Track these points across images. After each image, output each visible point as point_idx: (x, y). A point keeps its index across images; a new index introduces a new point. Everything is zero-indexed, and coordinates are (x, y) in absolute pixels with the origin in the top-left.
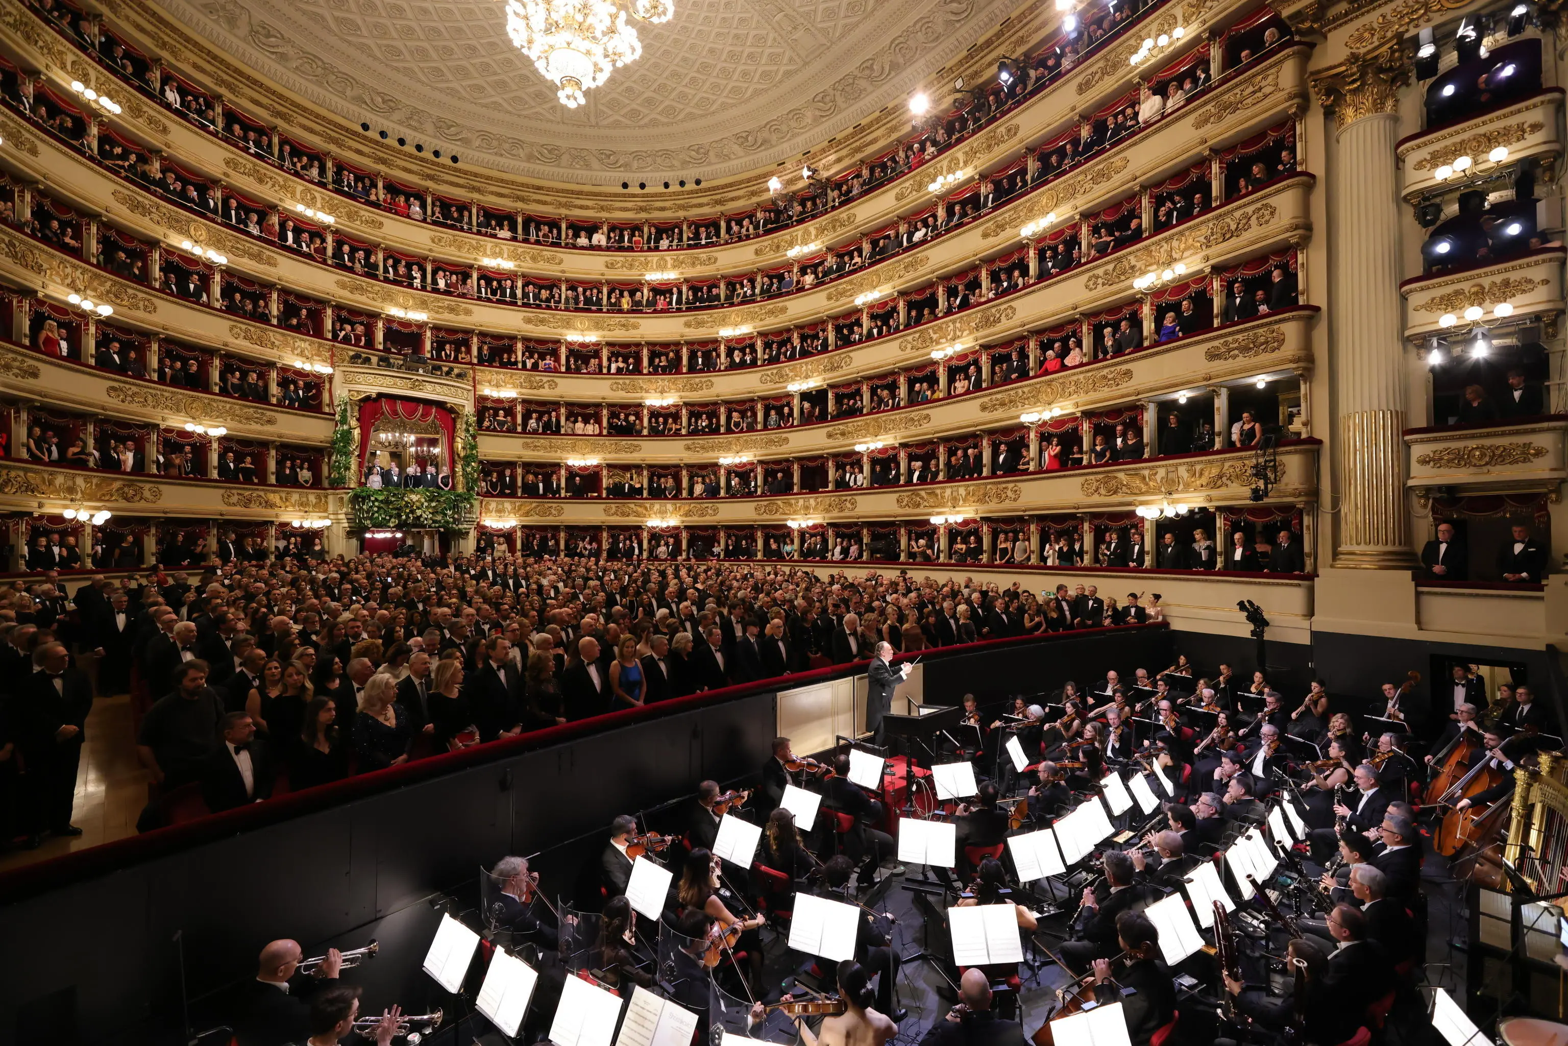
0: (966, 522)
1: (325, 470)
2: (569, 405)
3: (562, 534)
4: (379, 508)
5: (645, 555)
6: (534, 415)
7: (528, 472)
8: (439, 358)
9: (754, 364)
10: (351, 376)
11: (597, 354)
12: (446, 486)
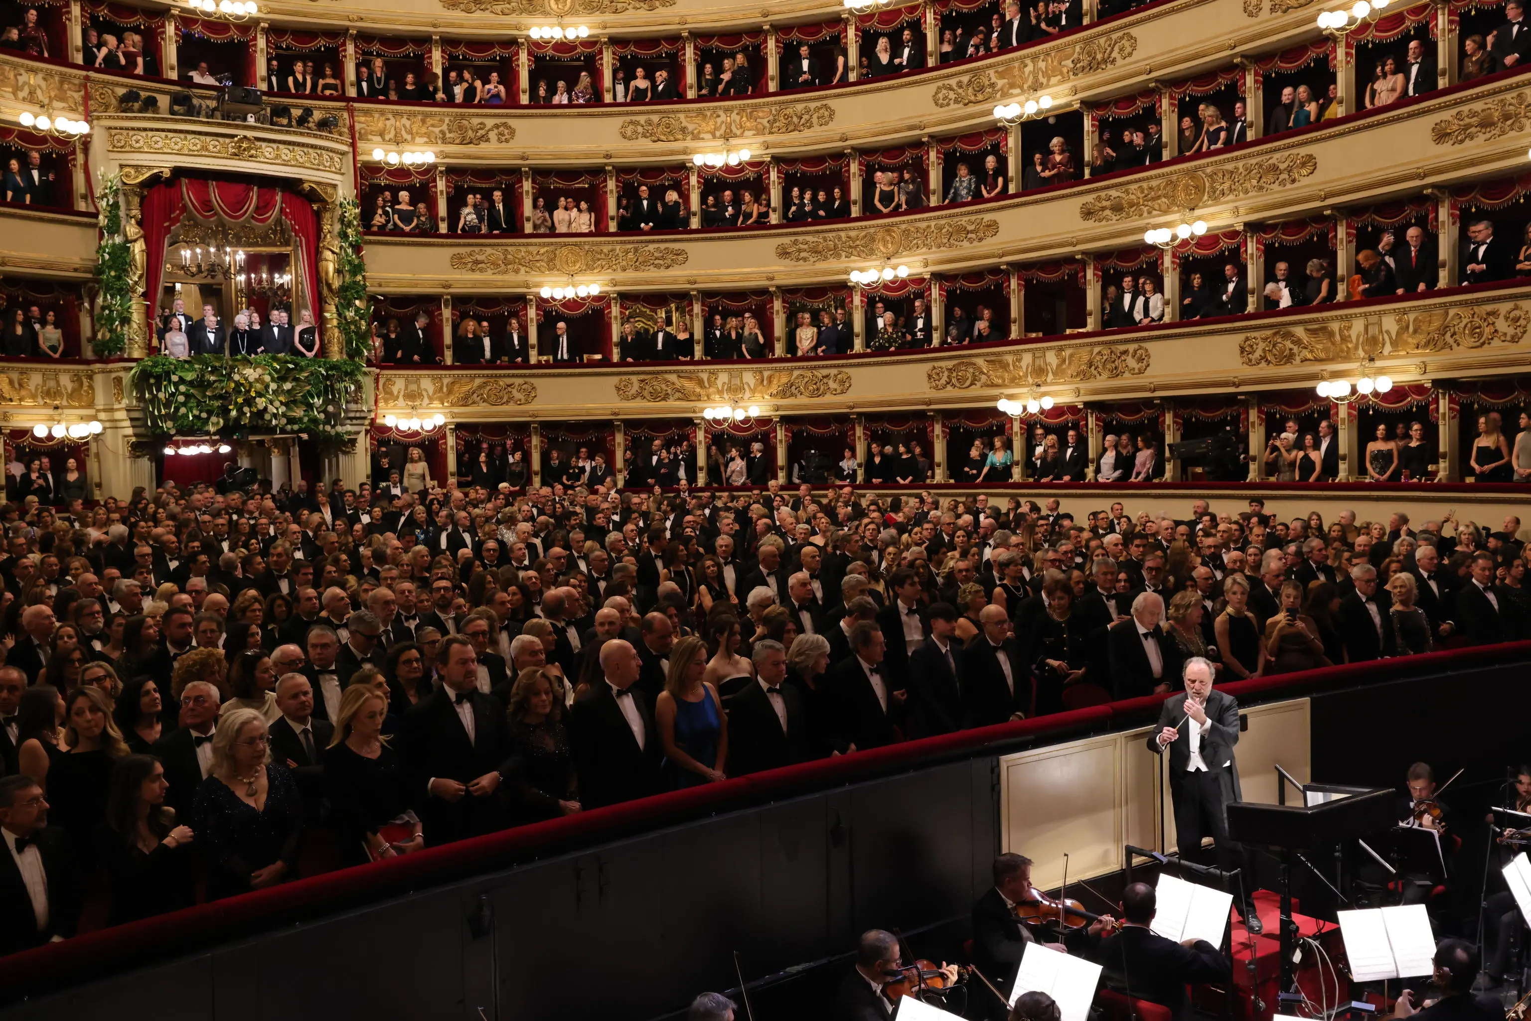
0: (1398, 393)
1: (86, 323)
2: (540, 173)
3: (535, 441)
4: (188, 396)
5: (701, 479)
6: (470, 198)
7: (464, 316)
8: (284, 91)
9: (918, 65)
10: (122, 137)
11: (591, 64)
12: (310, 348)
